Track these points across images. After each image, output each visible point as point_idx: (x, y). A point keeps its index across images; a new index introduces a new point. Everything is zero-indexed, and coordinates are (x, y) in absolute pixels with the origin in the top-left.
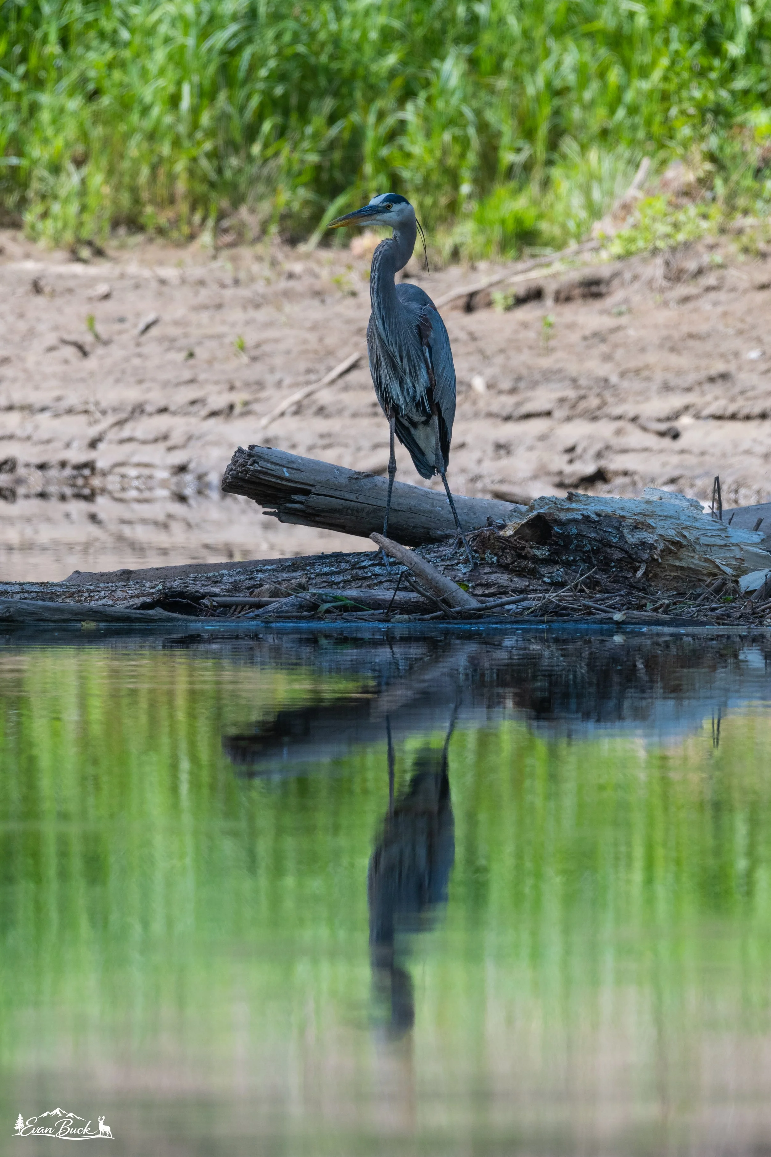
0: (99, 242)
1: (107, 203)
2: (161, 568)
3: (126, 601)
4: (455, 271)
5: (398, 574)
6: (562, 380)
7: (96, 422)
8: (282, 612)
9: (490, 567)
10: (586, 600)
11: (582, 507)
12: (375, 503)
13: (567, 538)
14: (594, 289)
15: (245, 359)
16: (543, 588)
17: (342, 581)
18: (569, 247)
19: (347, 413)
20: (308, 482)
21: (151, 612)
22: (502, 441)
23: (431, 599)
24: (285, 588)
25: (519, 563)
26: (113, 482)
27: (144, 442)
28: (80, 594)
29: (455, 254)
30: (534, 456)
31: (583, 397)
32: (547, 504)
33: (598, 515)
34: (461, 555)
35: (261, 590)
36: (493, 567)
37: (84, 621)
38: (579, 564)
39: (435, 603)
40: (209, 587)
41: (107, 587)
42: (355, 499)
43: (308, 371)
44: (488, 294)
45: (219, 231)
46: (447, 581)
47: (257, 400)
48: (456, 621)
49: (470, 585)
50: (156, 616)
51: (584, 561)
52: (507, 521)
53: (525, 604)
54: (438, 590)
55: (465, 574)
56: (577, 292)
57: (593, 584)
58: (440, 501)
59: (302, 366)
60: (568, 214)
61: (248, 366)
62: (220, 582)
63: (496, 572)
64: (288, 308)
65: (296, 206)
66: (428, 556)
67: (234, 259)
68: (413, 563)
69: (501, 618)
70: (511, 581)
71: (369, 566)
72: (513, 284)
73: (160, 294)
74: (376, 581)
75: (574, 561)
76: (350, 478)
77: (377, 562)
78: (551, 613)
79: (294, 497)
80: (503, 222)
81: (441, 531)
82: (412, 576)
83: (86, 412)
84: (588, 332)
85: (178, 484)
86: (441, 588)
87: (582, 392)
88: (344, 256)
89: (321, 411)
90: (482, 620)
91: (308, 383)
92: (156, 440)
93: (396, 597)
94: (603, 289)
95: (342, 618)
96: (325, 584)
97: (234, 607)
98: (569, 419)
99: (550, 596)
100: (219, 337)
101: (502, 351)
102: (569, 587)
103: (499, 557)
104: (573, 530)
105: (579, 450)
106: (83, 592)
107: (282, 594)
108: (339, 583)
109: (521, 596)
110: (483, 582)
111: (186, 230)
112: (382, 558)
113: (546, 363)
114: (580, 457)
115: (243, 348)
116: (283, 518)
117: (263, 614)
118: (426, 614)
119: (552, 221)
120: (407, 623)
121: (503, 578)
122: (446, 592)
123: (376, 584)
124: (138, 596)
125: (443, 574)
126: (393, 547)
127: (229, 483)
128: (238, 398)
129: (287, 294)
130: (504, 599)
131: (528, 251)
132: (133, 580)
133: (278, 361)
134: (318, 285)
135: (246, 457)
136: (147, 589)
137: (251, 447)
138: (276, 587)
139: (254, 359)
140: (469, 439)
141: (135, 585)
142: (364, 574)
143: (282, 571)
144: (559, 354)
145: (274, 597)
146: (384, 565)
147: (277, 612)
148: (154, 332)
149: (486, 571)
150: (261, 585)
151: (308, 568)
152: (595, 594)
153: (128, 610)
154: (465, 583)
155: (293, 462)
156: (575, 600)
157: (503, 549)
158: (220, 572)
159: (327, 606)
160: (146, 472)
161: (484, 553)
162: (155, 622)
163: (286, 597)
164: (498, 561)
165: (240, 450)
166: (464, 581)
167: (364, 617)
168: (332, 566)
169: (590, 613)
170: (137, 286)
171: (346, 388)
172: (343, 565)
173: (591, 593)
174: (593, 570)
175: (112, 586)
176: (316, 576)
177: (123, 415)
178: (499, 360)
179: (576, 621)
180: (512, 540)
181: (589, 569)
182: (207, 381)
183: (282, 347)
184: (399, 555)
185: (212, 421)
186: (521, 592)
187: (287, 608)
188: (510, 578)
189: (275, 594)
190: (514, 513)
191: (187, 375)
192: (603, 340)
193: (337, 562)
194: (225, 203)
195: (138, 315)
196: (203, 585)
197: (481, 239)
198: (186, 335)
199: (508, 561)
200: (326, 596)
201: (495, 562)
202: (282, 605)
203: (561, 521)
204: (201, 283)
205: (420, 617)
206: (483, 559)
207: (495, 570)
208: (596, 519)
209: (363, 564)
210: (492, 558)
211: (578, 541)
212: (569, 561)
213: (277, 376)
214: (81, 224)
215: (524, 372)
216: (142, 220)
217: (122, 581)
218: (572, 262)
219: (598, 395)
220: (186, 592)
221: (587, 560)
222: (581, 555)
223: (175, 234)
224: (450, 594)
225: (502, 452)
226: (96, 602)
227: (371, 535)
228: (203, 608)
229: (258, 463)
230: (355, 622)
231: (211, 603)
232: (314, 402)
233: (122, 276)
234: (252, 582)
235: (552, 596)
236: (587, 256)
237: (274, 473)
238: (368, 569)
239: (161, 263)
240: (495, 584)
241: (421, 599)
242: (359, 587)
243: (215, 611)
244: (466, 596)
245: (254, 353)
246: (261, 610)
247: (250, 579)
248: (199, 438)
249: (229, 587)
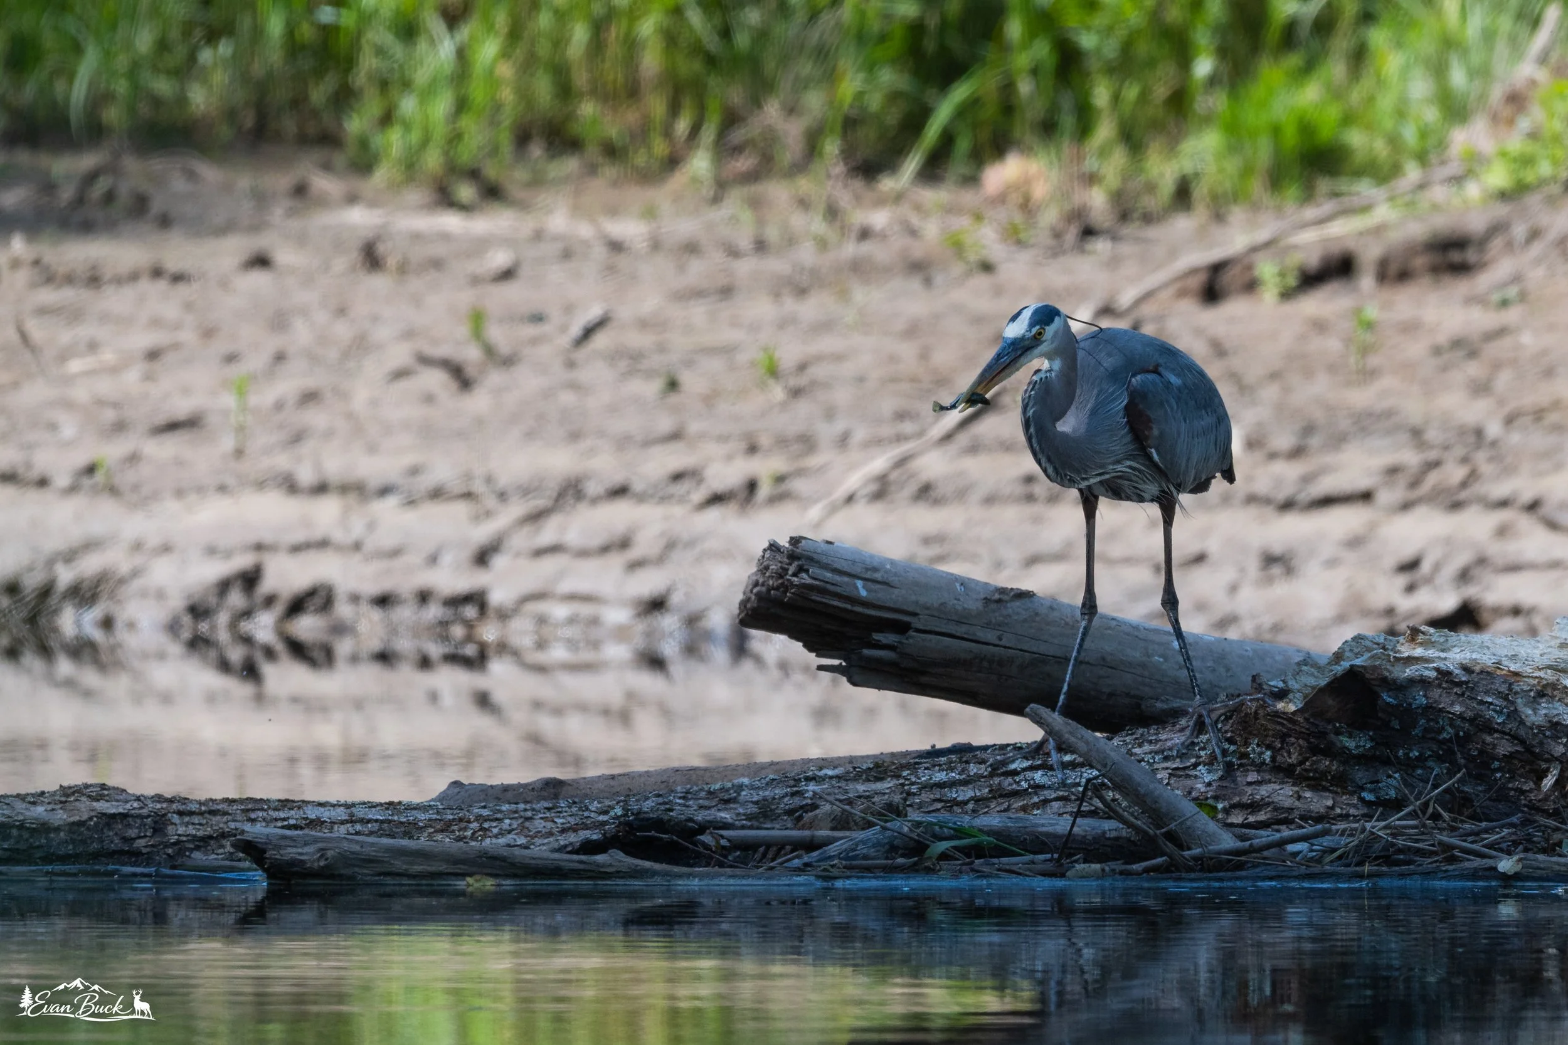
0: (491, 171)
1: (507, 95)
2: (620, 775)
3: (551, 839)
4: (1183, 225)
5: (1078, 784)
6: (1389, 432)
7: (488, 514)
8: (855, 858)
9: (1258, 771)
10: (1445, 833)
11: (1437, 654)
12: (1034, 649)
13: (1407, 714)
14: (1455, 256)
15: (778, 393)
16: (1361, 812)
17: (972, 799)
18: (1404, 175)
19: (976, 496)
20: (905, 608)
21: (600, 858)
22: (1277, 549)
23: (1146, 832)
24: (861, 811)
25: (1314, 763)
26: (521, 632)
27: (583, 553)
28: (463, 825)
29: (1183, 195)
30: (1339, 578)
31: (1435, 464)
32: (1369, 650)
33: (1466, 669)
34: (1204, 749)
35: (816, 816)
36: (1264, 771)
37: (471, 875)
38: (1430, 764)
39: (1151, 840)
40: (713, 811)
41: (516, 812)
42: (997, 642)
43: (901, 416)
44: (1249, 267)
45: (724, 149)
46: (1174, 795)
47: (800, 472)
48: (1193, 875)
49: (1220, 806)
50: (611, 865)
51: (1440, 759)
52: (1290, 683)
53: (1326, 841)
54: (1157, 813)
55: (1209, 784)
56: (1420, 262)
57: (1458, 803)
58: (1160, 644)
59: (888, 405)
60: (1401, 113)
61: (783, 406)
62: (734, 800)
63: (1270, 782)
64: (864, 295)
65: (875, 102)
66: (1137, 750)
67: (755, 204)
68: (1109, 764)
69: (1281, 868)
70: (1299, 798)
71: (1024, 770)
72: (1295, 247)
73: (611, 269)
74: (1036, 799)
75: (1421, 759)
76: (987, 601)
77: (1039, 762)
78: (1377, 858)
79: (877, 636)
80: (1276, 131)
81: (1162, 701)
82: (1108, 788)
83: (468, 496)
84: (1442, 338)
85: (649, 634)
86: (1163, 810)
87: (1432, 455)
88: (968, 197)
89: (925, 492)
90: (1243, 873)
91: (900, 438)
92: (605, 549)
93: (1076, 829)
94: (1471, 256)
95: (973, 870)
96: (939, 805)
97: (762, 849)
98: (1406, 506)
99: (1373, 827)
100: (727, 351)
101: (1274, 376)
102: (1411, 808)
103: (1275, 752)
104: (1420, 698)
105: (1426, 567)
106: (469, 822)
107: (856, 824)
108: (966, 803)
109: (1319, 827)
110: (1245, 799)
111: (660, 147)
112: (1048, 754)
113: (1361, 397)
114: (1429, 580)
115: (773, 372)
116: (856, 678)
117: (818, 861)
118: (1134, 863)
119: (1370, 127)
120: (1098, 878)
121: (1283, 793)
122: (1173, 819)
123: (1036, 806)
124: (574, 829)
125: (1168, 784)
126: (1071, 733)
127: (754, 610)
128: (764, 467)
129: (859, 268)
130: (1286, 832)
131: (1323, 185)
132: (565, 799)
133: (842, 396)
134: (918, 251)
135: (786, 560)
136: (592, 815)
137: (795, 541)
138: (844, 810)
139: (796, 393)
140: (1212, 546)
141: (570, 807)
142: (1014, 786)
143: (856, 779)
144: (1387, 382)
145: (840, 830)
146: (1051, 768)
147: (847, 858)
148: (601, 341)
149: (1249, 779)
150: (814, 807)
151: (905, 773)
152: (1462, 822)
153: (556, 855)
154: (1210, 802)
155: (875, 569)
156: (1423, 833)
157: (1283, 737)
158: (736, 781)
159: (943, 846)
160: (586, 610)
161: (1247, 744)
162: (609, 878)
163: (863, 829)
164: (1273, 759)
165: (773, 547)
166: (1207, 798)
167: (1015, 868)
168: (952, 770)
169: (1452, 859)
170: (567, 255)
171: (974, 449)
172: (973, 769)
173: (1454, 820)
174: (1458, 775)
175: (526, 810)
176: (920, 789)
177: (541, 503)
178: (1270, 393)
179: (1427, 874)
180: (1301, 719)
181: (1451, 774)
182: (702, 436)
183: (848, 369)
184: (1082, 746)
185: (714, 514)
186: (1319, 819)
187: (865, 851)
188: (1297, 792)
189: (842, 822)
190: (1304, 668)
191: (665, 424)
192: (1473, 354)
193: (961, 762)
194: (736, 95)
195: (569, 309)
196: (701, 807)
197: (1232, 166)
198: (662, 348)
199: (1294, 759)
200: (941, 827)
201: (1268, 760)
202: (857, 845)
203: (1394, 681)
204: (691, 248)
205: (1124, 867)
206: (1245, 755)
207: (1267, 777)
208: (1464, 679)
209: (1013, 766)
210: (1263, 753)
211: (1429, 720)
212: (1409, 758)
213: (840, 426)
214: (455, 138)
215: (1319, 415)
216: (575, 129)
217: (545, 799)
218: (1410, 204)
219: (1465, 460)
220: (669, 820)
221: (1446, 756)
222: (1435, 747)
223: (640, 159)
224: (1181, 823)
225: (1276, 570)
226: (494, 841)
227: (1027, 710)
228: (701, 850)
229: (807, 571)
230: (997, 876)
231: (718, 842)
232: (912, 476)
233: (538, 236)
234: (797, 801)
235: (1376, 826)
236: (1439, 193)
237: (838, 590)
238: (1021, 777)
239: (613, 211)
240: (1269, 804)
241: (1125, 832)
242: (1005, 810)
243: (726, 857)
244: (1212, 826)
245: (793, 382)
246: (815, 854)
247: (793, 794)
248: (691, 544)
249: (754, 809)
